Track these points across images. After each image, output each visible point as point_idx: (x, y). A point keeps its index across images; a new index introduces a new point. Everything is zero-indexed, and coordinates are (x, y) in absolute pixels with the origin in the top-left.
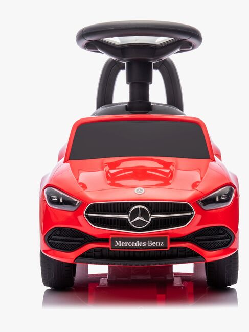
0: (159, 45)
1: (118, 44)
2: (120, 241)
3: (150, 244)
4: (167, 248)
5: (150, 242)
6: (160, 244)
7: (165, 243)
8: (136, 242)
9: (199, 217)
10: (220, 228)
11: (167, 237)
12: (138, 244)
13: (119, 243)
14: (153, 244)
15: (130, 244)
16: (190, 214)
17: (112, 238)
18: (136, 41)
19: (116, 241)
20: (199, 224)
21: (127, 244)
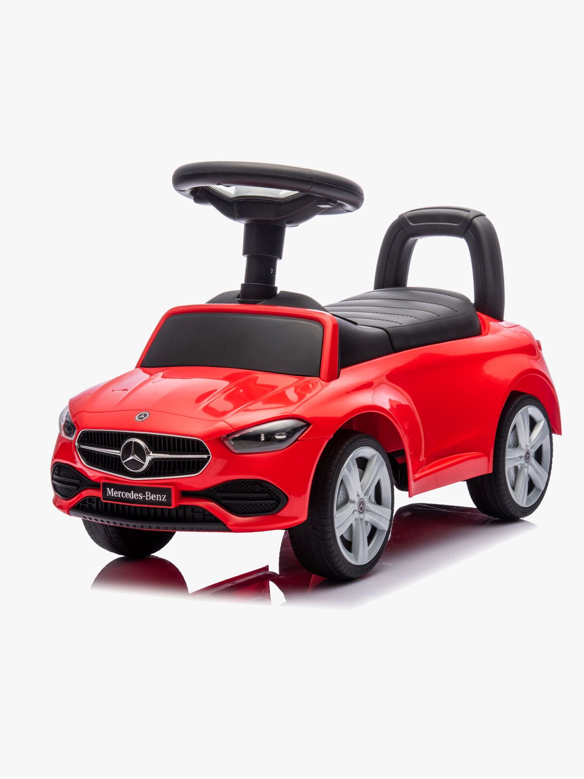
0: (283, 199)
1: (231, 196)
2: (112, 489)
3: (148, 498)
4: (170, 505)
5: (148, 494)
6: (162, 498)
7: (169, 497)
8: (130, 492)
9: (221, 463)
10: (257, 483)
11: (170, 489)
12: (133, 495)
13: (111, 492)
14: (152, 497)
15: (124, 495)
16: (205, 456)
17: (104, 483)
18: (248, 192)
19: (108, 489)
20: (221, 473)
21: (121, 494)
